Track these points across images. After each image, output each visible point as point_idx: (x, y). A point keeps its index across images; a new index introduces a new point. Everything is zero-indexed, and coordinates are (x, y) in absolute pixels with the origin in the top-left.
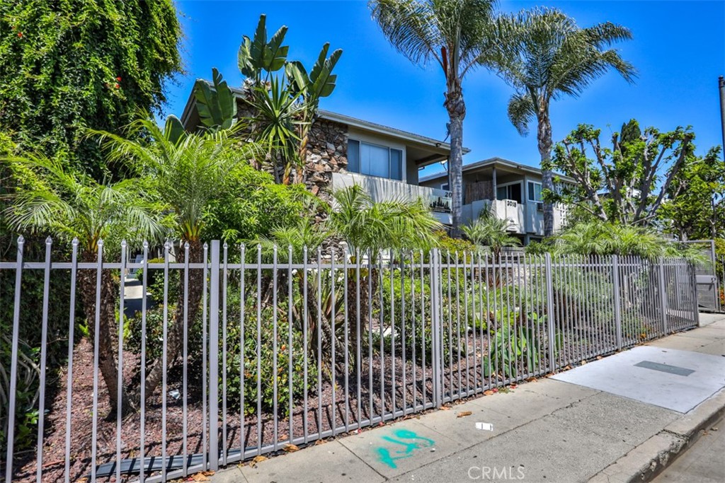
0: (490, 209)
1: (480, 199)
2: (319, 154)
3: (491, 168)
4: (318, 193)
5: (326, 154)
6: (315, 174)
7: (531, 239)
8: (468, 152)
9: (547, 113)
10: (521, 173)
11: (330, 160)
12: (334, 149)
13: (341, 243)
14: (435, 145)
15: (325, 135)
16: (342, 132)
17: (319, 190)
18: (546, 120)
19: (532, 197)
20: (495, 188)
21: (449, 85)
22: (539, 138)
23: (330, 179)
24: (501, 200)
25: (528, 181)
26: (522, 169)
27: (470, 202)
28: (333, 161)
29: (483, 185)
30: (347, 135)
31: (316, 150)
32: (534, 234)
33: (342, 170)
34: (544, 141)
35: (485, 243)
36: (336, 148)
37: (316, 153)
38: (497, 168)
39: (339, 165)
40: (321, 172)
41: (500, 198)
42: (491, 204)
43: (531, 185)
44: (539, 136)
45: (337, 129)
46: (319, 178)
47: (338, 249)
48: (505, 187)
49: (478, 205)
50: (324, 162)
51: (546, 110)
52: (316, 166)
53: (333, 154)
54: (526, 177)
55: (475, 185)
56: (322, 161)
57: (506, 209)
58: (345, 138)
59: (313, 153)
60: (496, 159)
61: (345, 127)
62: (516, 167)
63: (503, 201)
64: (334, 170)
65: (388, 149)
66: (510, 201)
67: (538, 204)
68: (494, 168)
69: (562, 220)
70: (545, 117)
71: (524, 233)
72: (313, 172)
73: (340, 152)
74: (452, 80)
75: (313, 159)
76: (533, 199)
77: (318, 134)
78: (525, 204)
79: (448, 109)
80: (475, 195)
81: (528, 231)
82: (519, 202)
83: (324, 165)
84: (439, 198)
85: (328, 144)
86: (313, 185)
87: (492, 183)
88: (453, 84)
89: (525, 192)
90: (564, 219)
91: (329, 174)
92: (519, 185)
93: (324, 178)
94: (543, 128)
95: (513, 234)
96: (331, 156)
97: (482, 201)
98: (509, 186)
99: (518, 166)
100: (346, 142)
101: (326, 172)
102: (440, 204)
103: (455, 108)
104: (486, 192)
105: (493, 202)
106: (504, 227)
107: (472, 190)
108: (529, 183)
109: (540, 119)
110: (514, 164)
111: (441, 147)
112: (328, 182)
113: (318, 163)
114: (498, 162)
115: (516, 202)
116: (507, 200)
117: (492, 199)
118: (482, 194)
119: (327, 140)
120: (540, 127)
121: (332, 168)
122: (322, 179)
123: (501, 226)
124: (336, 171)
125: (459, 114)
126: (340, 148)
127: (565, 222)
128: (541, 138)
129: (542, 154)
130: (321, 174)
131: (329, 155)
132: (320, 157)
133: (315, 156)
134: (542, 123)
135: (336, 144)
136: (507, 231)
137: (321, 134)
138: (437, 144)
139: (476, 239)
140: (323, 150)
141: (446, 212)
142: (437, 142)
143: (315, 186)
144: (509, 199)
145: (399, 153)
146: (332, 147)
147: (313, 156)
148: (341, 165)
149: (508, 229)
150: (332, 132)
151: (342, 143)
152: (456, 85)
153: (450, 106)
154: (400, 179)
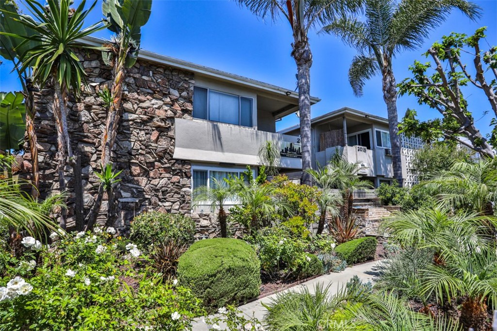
0: (342, 154)
1: (333, 146)
2: (161, 99)
3: (341, 118)
4: (158, 138)
5: (168, 100)
6: (155, 120)
7: (381, 181)
8: (318, 101)
9: (390, 67)
10: (369, 122)
11: (172, 105)
12: (178, 95)
13: (184, 189)
14: (285, 94)
15: (169, 81)
16: (187, 79)
17: (159, 135)
18: (390, 73)
19: (379, 144)
20: (346, 136)
21: (296, 35)
22: (384, 90)
23: (172, 125)
24: (352, 146)
25: (376, 129)
26: (370, 118)
27: (324, 149)
28: (177, 107)
29: (335, 133)
30: (193, 82)
31: (157, 95)
32: (383, 176)
33: (186, 115)
34: (389, 91)
35: (335, 186)
36: (180, 94)
37: (157, 99)
38: (347, 117)
39: (182, 110)
40: (162, 117)
41: (351, 145)
42: (343, 150)
43: (378, 133)
44: (384, 87)
45: (182, 76)
46: (159, 123)
47: (179, 196)
48: (356, 136)
49: (330, 151)
50: (166, 108)
51: (389, 64)
52: (157, 112)
53: (177, 100)
54: (374, 126)
55: (327, 134)
56: (164, 106)
57: (356, 154)
58: (191, 85)
59: (154, 98)
60: (346, 109)
61: (191, 75)
62: (364, 116)
63: (354, 147)
64: (177, 115)
65: (238, 97)
66: (360, 147)
67: (386, 149)
68: (344, 118)
69: (407, 164)
70: (389, 71)
71: (374, 176)
72: (153, 117)
73: (185, 98)
74: (298, 30)
75: (153, 105)
76: (381, 146)
77: (160, 80)
78: (374, 149)
79: (296, 58)
80: (329, 143)
81: (378, 174)
82: (369, 148)
83: (166, 111)
84: (291, 144)
85: (172, 90)
86: (153, 130)
87: (343, 131)
88: (299, 34)
89: (373, 139)
90: (409, 163)
91: (172, 119)
92: (368, 133)
93: (165, 123)
94: (388, 80)
95: (364, 177)
96: (174, 101)
97: (334, 148)
98: (359, 135)
99: (366, 115)
100: (192, 88)
101: (168, 118)
102: (292, 149)
103: (301, 57)
104: (338, 140)
105: (345, 148)
106: (355, 170)
107: (325, 139)
108: (377, 131)
109: (384, 72)
110: (362, 113)
111: (291, 95)
112: (170, 127)
113: (159, 108)
114: (347, 111)
115: (366, 148)
116: (358, 146)
117: (343, 145)
118: (334, 142)
119: (170, 86)
120: (385, 79)
121: (175, 114)
122: (163, 124)
123: (352, 169)
124: (178, 117)
125: (306, 62)
126: (184, 94)
127: (411, 166)
128: (386, 89)
129: (387, 104)
130: (163, 120)
131: (171, 101)
132: (162, 103)
133: (156, 101)
134: (386, 76)
135: (180, 90)
136: (358, 175)
137: (163, 80)
138: (287, 93)
139: (325, 182)
140: (165, 95)
141: (298, 157)
142: (287, 91)
143: (155, 132)
144: (359, 145)
145: (250, 101)
146: (175, 93)
147: (154, 101)
148: (185, 111)
149: (359, 172)
150: (175, 79)
151: (187, 89)
152: (302, 35)
153: (297, 55)
154: (251, 126)
